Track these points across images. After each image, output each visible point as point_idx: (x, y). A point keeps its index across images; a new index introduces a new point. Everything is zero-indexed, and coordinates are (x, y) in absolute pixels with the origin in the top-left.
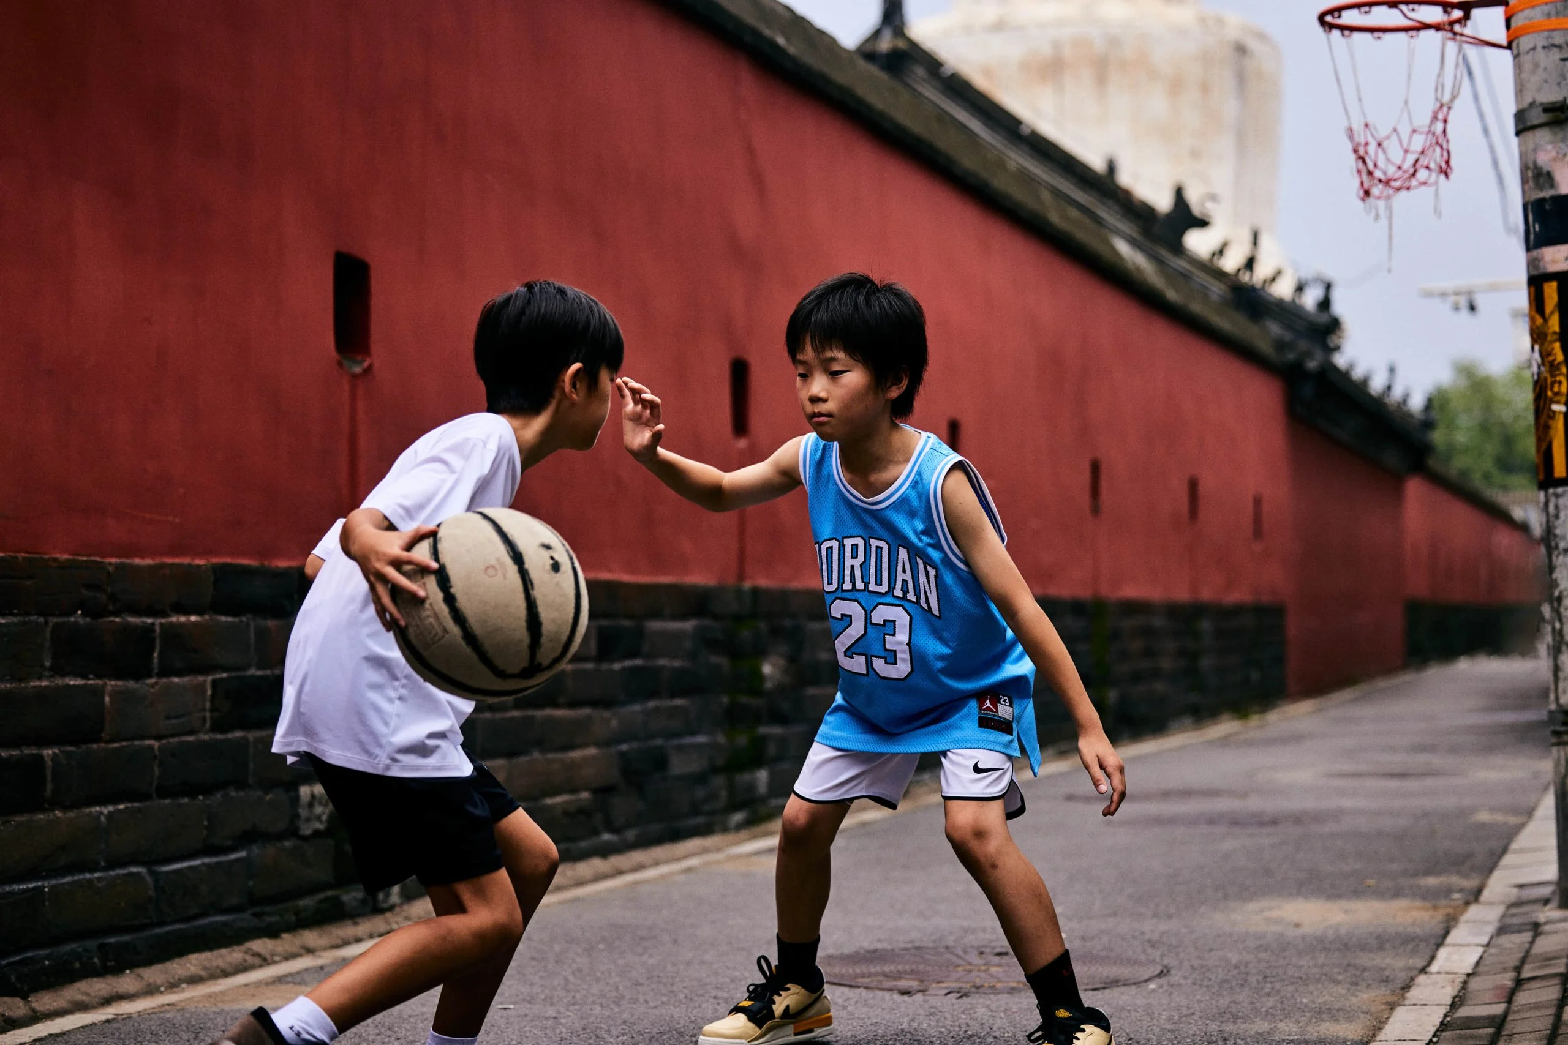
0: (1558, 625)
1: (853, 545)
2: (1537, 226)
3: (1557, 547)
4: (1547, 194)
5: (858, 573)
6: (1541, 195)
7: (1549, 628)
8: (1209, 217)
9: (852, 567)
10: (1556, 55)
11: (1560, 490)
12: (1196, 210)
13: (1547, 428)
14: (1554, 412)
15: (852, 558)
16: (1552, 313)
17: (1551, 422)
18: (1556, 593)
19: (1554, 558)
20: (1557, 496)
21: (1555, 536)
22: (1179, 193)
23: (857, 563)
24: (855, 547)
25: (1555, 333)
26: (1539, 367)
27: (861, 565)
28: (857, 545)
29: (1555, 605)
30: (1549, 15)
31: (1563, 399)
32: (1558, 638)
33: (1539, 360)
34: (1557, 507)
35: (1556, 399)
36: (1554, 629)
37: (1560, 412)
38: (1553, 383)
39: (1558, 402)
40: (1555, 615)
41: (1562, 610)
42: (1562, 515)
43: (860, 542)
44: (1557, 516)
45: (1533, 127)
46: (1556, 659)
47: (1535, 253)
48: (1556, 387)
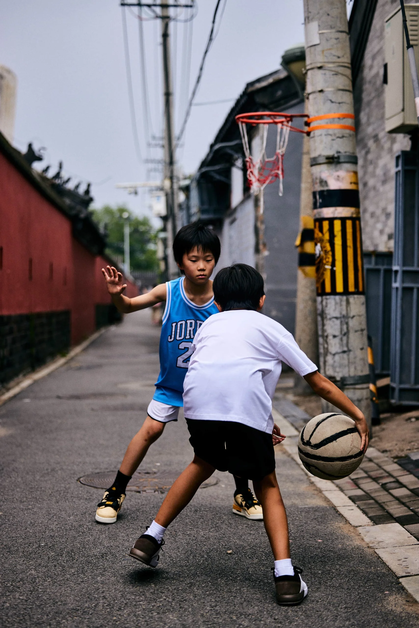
0: (326, 346)
1: (190, 323)
2: (321, 201)
3: (326, 317)
4: (326, 190)
5: (192, 332)
6: (323, 190)
7: (322, 347)
8: (41, 156)
9: (190, 330)
10: (330, 138)
11: (328, 297)
12: (37, 153)
13: (323, 274)
14: (326, 269)
15: (190, 327)
16: (326, 232)
17: (325, 272)
18: (326, 334)
19: (325, 321)
20: (327, 299)
21: (326, 313)
22: (30, 146)
23: (192, 329)
24: (191, 323)
25: (327, 240)
26: (320, 252)
27: (193, 330)
28: (192, 323)
29: (325, 338)
30: (327, 123)
31: (330, 264)
32: (326, 350)
33: (320, 249)
34: (327, 303)
36: (324, 347)
37: (328, 269)
38: (326, 258)
39: (328, 265)
40: (325, 342)
41: (328, 340)
42: (329, 306)
43: (193, 322)
44: (326, 306)
45: (320, 164)
46: (325, 358)
47: (319, 210)
48: (327, 260)
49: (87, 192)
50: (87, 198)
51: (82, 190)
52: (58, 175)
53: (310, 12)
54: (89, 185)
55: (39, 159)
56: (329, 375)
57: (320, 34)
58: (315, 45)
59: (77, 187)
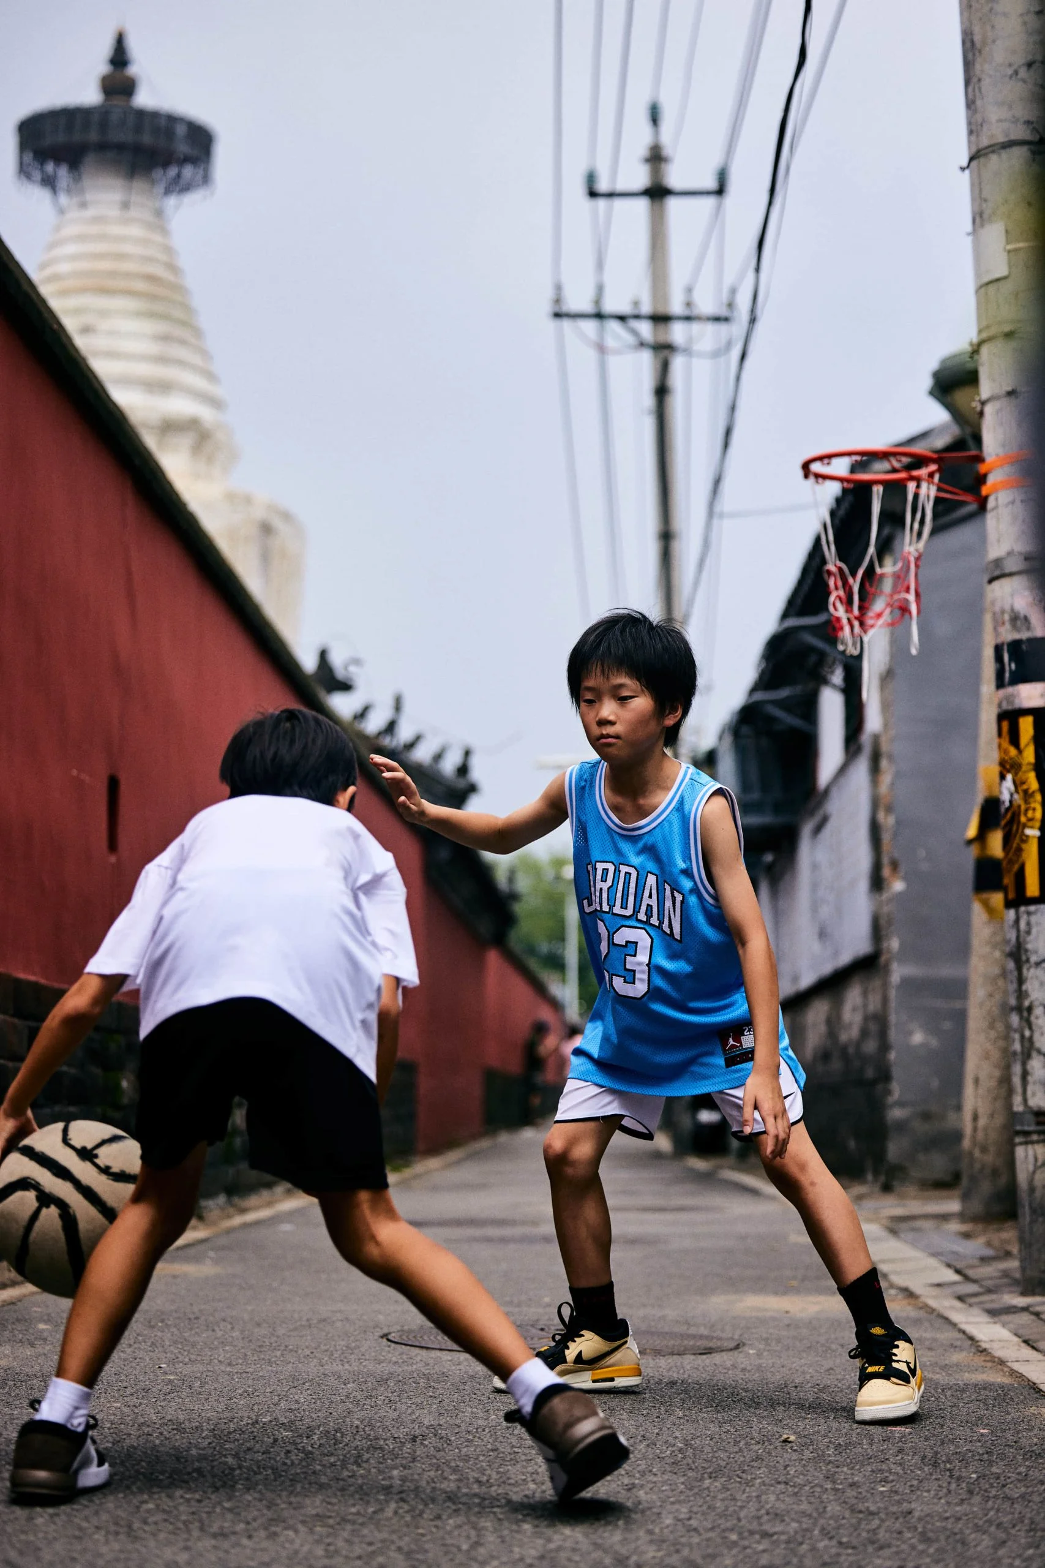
0: (1027, 1033)
1: (603, 869)
2: (1013, 666)
3: (1028, 960)
4: (1024, 635)
5: (605, 895)
6: (1017, 636)
7: (1017, 1036)
8: (350, 680)
9: (601, 889)
11: (1032, 908)
12: (339, 672)
13: (1019, 850)
14: (1027, 836)
15: (602, 881)
16: (1027, 745)
17: (1024, 846)
18: (1026, 1003)
19: (1025, 971)
20: (1029, 913)
21: (1026, 951)
22: (323, 656)
23: (605, 886)
24: (606, 870)
25: (1029, 764)
26: (1012, 795)
27: (609, 889)
28: (607, 870)
29: (1025, 1014)
31: (1038, 824)
32: (1027, 1045)
33: (1013, 788)
34: (1028, 924)
35: (1030, 824)
36: (1022, 1037)
37: (1034, 837)
38: (1027, 810)
39: (1032, 827)
40: (1024, 1024)
41: (1033, 1018)
42: (1034, 931)
43: (611, 867)
44: (1028, 932)
45: (1011, 574)
46: (1024, 1064)
47: (1010, 690)
48: (1030, 814)
49: (463, 770)
50: (461, 784)
51: (449, 765)
52: (391, 728)
53: (985, 200)
54: (467, 753)
55: (345, 687)
56: (1035, 1109)
57: (1009, 252)
58: (998, 280)
59: (438, 757)
